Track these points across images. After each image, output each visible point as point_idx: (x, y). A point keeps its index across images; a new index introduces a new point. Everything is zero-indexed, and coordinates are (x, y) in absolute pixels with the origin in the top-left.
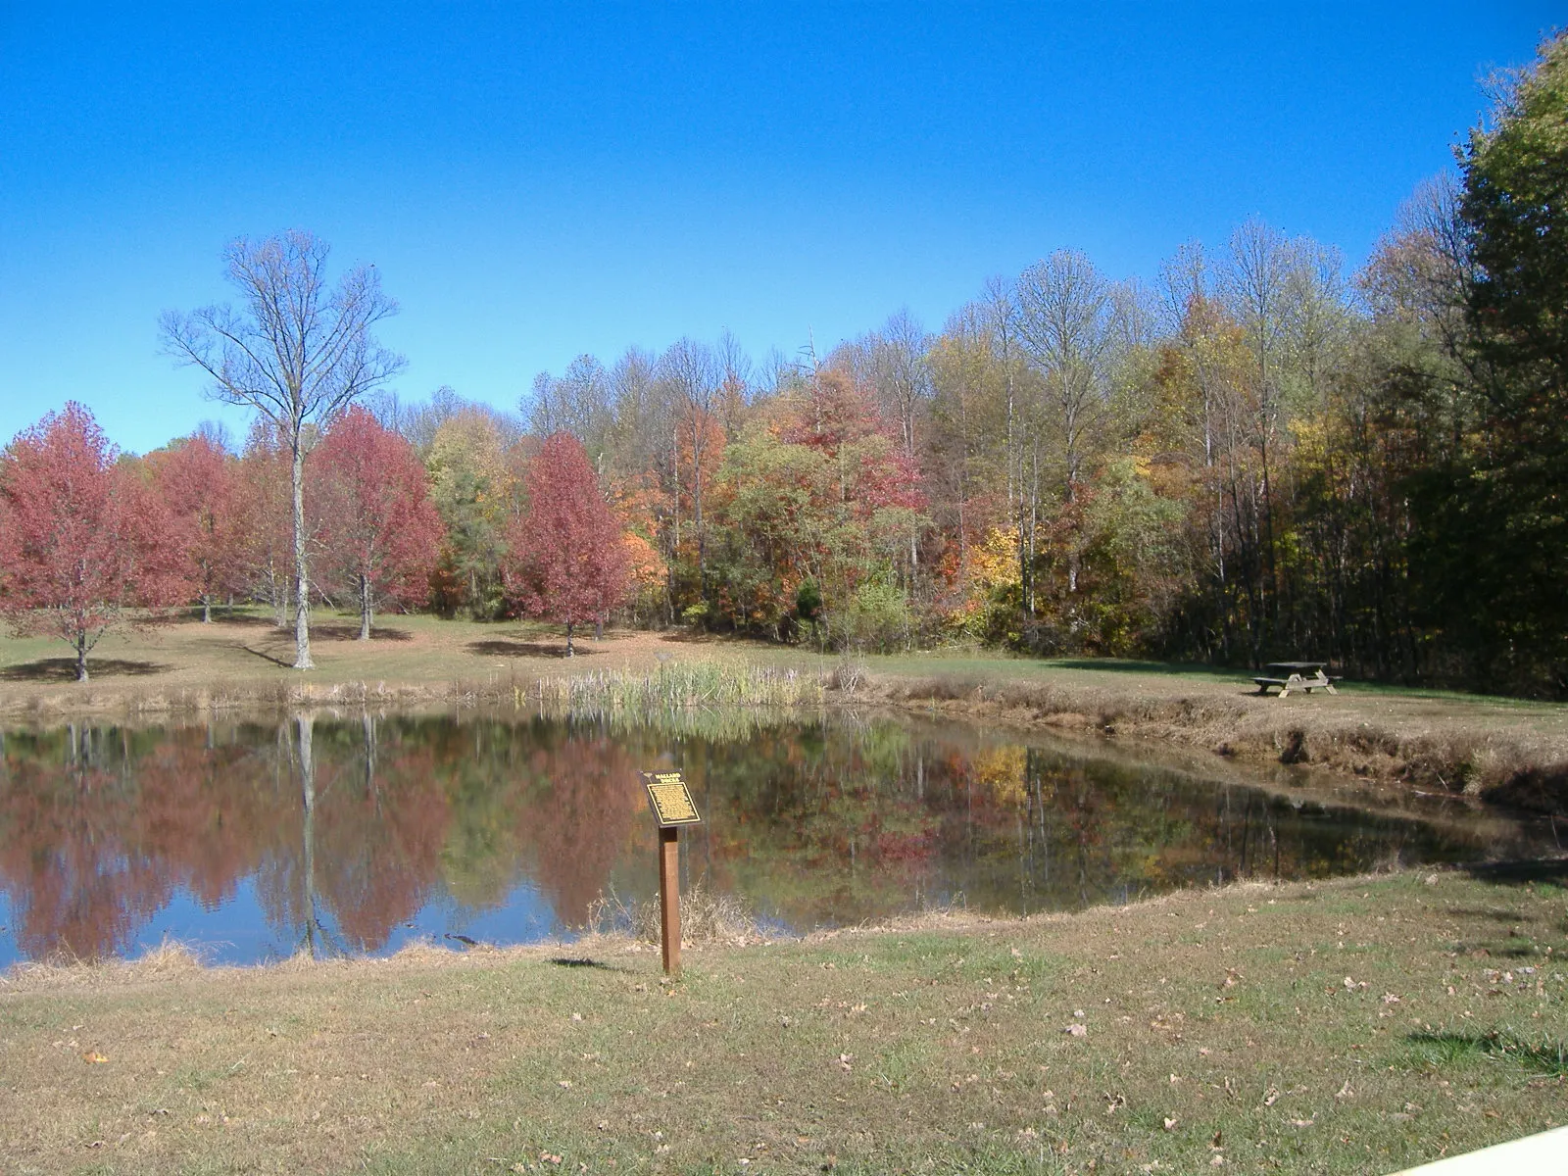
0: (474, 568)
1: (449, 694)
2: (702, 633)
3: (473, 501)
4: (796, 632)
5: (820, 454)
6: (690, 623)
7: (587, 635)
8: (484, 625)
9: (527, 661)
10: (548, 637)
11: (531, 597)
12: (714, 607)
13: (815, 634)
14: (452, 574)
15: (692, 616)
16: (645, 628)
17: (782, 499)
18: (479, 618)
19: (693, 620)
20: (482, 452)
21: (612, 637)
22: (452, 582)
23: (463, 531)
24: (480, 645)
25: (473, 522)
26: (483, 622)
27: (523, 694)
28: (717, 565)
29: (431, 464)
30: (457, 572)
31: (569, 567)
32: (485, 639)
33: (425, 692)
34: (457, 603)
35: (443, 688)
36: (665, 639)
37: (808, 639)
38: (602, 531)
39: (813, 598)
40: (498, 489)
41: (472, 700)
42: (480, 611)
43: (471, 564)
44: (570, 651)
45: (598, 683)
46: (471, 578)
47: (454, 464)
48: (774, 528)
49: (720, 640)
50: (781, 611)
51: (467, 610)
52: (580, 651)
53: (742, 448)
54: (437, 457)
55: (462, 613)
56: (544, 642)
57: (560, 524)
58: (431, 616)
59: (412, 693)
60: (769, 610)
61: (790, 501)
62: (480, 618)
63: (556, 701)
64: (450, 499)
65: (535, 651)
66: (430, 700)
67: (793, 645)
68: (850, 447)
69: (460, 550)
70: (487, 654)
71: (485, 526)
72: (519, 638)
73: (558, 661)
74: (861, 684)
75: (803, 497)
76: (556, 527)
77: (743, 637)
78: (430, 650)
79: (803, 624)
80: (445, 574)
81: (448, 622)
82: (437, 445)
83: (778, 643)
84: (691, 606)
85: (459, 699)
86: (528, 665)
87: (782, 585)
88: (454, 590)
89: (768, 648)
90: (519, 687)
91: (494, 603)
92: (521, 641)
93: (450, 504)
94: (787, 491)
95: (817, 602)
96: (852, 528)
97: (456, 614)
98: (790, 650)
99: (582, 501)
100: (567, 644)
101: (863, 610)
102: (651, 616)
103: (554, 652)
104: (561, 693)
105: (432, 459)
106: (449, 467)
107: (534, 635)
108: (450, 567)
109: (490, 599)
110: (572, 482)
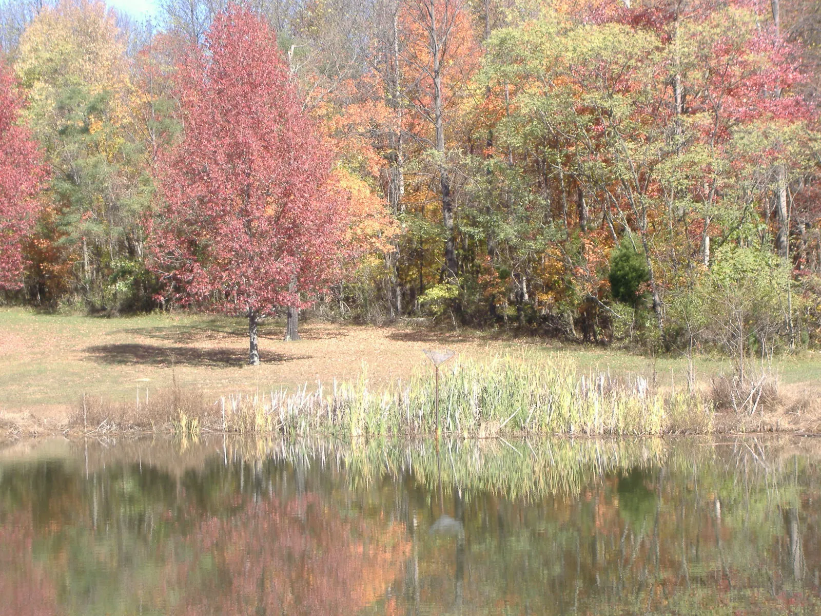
0: (88, 233)
1: (72, 425)
2: (452, 328)
3: (86, 130)
4: (606, 322)
5: (645, 39)
6: (431, 314)
7: (270, 333)
8: (105, 320)
9: (187, 373)
10: (210, 337)
11: (191, 271)
12: (470, 286)
13: (639, 326)
14: (56, 244)
15: (434, 302)
16: (358, 321)
17: (582, 111)
18: (95, 311)
19: (435, 308)
20: (94, 57)
21: (312, 336)
22: (53, 256)
23: (70, 177)
24: (105, 349)
25: (85, 162)
26: (103, 317)
27: (195, 423)
28: (481, 219)
29: (17, 78)
30: (63, 239)
31: (250, 221)
32: (110, 340)
33: (30, 422)
34: (63, 290)
35: (62, 415)
36: (395, 337)
37: (628, 335)
38: (303, 163)
39: (635, 270)
40: (122, 112)
41: (111, 435)
42: (97, 300)
43: (84, 226)
44: (252, 356)
45: (317, 404)
46: (81, 248)
47: (54, 74)
48: (568, 160)
49: (484, 338)
50: (582, 291)
51: (77, 299)
52: (269, 358)
53: (516, 33)
54: (26, 66)
55: (70, 303)
56: (205, 345)
57: (237, 152)
58: (21, 309)
59: (11, 424)
60: (563, 292)
61: (599, 114)
62: (98, 311)
63: (250, 433)
64: (47, 130)
65: (194, 357)
66: (41, 435)
67: (602, 344)
68: (692, 27)
69: (68, 205)
70: (120, 362)
71: (105, 168)
72: (163, 338)
73: (233, 372)
74: (767, 400)
75: (621, 106)
76: (230, 157)
77: (518, 333)
78: (27, 360)
79: (620, 312)
80: (43, 244)
81: (48, 318)
82: (25, 48)
83: (578, 342)
84: (432, 287)
85: (89, 433)
86: (190, 378)
87: (583, 248)
88: (57, 268)
89: (561, 349)
90: (187, 411)
91: (121, 286)
92: (168, 344)
93: (48, 138)
94: (592, 98)
95: (642, 276)
96: (702, 154)
97: (61, 305)
98: (598, 352)
99: (268, 117)
100: (248, 346)
101: (717, 288)
102: (367, 303)
103: (225, 358)
104: (259, 421)
105: (20, 69)
106: (46, 81)
107: (186, 334)
108: (50, 232)
109: (114, 281)
110: (254, 86)
